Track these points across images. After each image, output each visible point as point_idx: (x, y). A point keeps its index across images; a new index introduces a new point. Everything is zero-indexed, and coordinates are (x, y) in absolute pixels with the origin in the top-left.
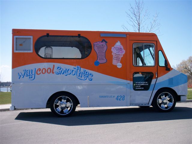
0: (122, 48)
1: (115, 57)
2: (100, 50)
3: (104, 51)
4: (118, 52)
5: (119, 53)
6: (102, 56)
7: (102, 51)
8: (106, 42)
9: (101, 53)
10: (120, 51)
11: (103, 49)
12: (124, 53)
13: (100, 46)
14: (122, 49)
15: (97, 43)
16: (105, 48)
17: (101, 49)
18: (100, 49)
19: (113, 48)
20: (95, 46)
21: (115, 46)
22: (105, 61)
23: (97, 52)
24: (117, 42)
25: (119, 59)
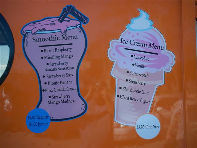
0: (162, 41)
1: (125, 89)
2: (52, 58)
3: (73, 62)
4: (140, 62)
5: (143, 66)
6: (65, 86)
7: (63, 60)
8: (82, 19)
9: (59, 73)
10: (152, 58)
11: (66, 53)
12: (168, 67)
13: (52, 39)
14: (159, 48)
15: (38, 26)
16: (78, 46)
17: (58, 54)
18: (51, 54)
19: (114, 43)
20: (29, 39)
21: (125, 36)
22: (77, 108)
23: (40, 66)
24: (137, 15)
25: (145, 97)
